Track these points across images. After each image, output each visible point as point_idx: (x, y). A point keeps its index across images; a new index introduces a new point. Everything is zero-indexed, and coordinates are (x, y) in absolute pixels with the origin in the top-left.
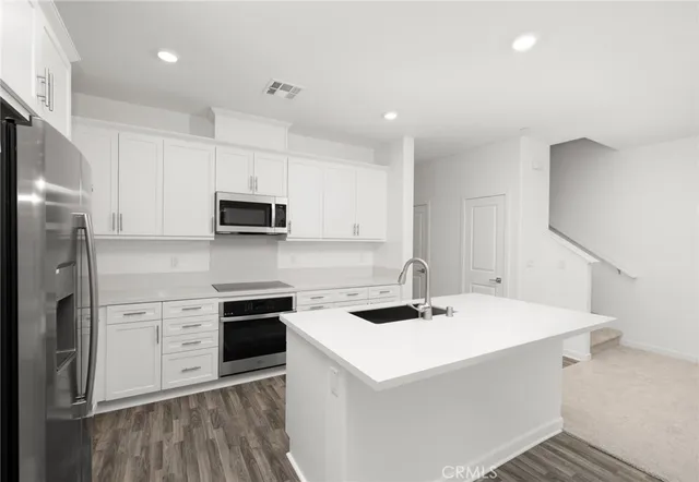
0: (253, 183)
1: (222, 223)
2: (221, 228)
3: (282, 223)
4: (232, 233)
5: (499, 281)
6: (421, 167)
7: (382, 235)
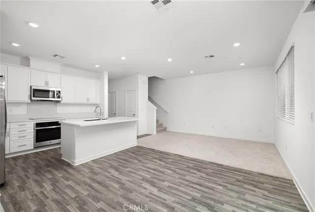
0: (47, 84)
1: (34, 97)
2: (33, 98)
3: (59, 97)
4: (38, 100)
5: (134, 115)
6: (111, 81)
7: (98, 102)
